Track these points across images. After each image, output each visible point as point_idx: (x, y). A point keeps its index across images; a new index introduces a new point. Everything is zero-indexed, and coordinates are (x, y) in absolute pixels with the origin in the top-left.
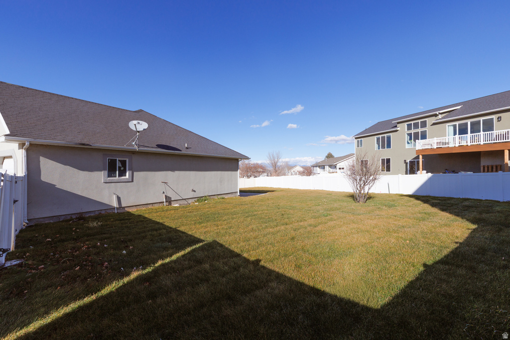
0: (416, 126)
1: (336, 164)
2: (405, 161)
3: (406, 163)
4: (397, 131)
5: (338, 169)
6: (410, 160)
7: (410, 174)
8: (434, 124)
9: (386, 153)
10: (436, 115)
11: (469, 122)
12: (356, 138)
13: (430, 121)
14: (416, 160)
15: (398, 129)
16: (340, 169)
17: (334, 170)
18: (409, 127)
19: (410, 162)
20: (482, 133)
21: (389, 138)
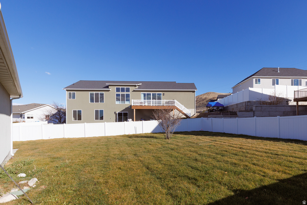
0: (123, 90)
1: (24, 113)
2: (115, 112)
3: (116, 114)
4: (109, 91)
5: (26, 117)
6: (119, 112)
7: (118, 122)
8: (134, 91)
9: (98, 106)
10: (135, 86)
11: (151, 93)
12: (67, 90)
13: (132, 89)
14: (123, 112)
15: (110, 90)
16: (28, 118)
17: (23, 119)
18: (118, 90)
19: (118, 113)
20: (152, 100)
21: (102, 95)
